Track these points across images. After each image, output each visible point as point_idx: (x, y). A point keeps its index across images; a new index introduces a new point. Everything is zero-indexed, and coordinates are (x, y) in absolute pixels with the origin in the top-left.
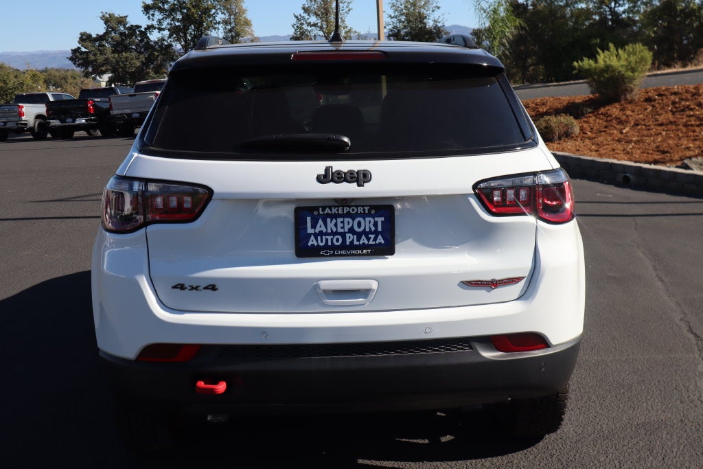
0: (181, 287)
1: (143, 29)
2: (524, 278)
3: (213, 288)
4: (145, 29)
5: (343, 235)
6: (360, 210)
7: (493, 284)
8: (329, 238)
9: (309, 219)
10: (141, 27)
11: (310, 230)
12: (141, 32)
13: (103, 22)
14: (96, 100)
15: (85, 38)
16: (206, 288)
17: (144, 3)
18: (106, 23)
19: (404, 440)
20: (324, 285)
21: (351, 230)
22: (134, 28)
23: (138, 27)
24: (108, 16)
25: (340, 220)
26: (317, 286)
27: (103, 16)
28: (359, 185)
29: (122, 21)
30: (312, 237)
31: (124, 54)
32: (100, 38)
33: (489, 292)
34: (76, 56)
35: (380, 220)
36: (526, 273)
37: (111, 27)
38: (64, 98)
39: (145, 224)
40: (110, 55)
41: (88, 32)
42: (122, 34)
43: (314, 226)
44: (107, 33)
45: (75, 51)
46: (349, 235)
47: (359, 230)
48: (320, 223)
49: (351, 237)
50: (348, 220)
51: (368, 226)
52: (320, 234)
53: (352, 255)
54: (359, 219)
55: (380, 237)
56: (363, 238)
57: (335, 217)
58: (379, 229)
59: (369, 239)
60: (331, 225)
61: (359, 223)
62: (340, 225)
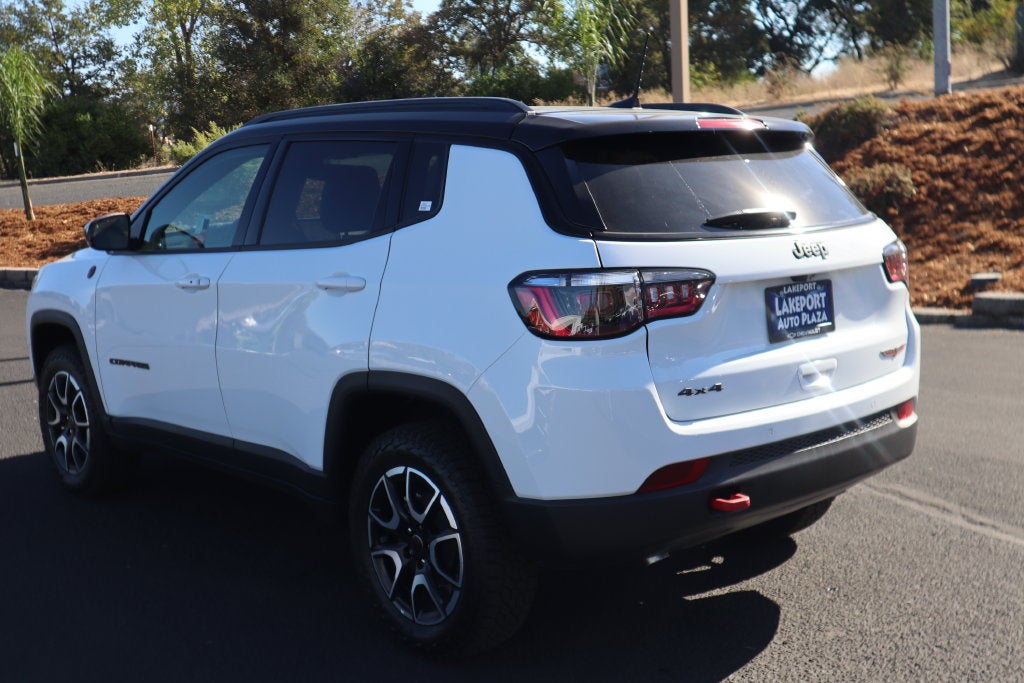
0: (689, 393)
3: (718, 388)
5: (800, 315)
6: (811, 287)
8: (791, 319)
9: (777, 300)
11: (779, 313)
16: (711, 389)
19: (685, 572)
20: (805, 369)
21: (805, 310)
25: (797, 298)
26: (799, 371)
30: (780, 320)
39: (647, 320)
43: (780, 308)
46: (804, 314)
47: (810, 308)
48: (785, 303)
49: (805, 316)
50: (802, 298)
51: (816, 303)
52: (785, 316)
53: (809, 335)
54: (809, 296)
55: (824, 314)
56: (813, 316)
57: (793, 295)
58: (824, 306)
59: (816, 316)
60: (791, 305)
61: (810, 300)
62: (797, 304)
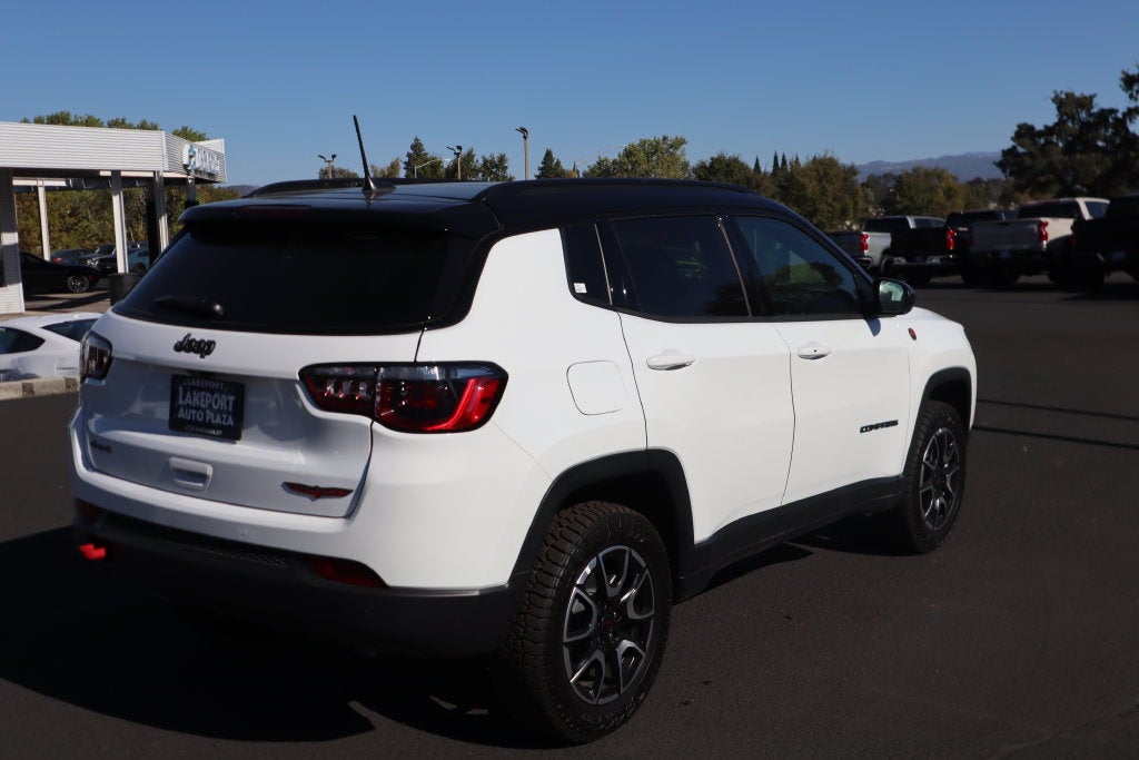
0: (95, 445)
1: (1120, 115)
2: (351, 491)
3: (109, 449)
4: (1124, 114)
5: (204, 410)
6: (216, 385)
7: (317, 493)
8: (194, 412)
9: (181, 389)
10: (1117, 111)
11: (181, 402)
12: (1116, 119)
13: (1054, 106)
14: (961, 229)
15: (1024, 132)
16: (106, 449)
17: (1123, 72)
18: (1059, 108)
20: (174, 461)
21: (210, 407)
22: (1105, 114)
23: (1113, 111)
24: (1063, 96)
25: (203, 393)
26: (169, 463)
27: (1057, 97)
28: (202, 357)
29: (1086, 102)
30: (182, 410)
31: (1078, 156)
32: (1049, 131)
33: (313, 500)
34: (1009, 159)
35: (232, 398)
36: (354, 487)
37: (1066, 113)
38: (934, 226)
40: (1057, 157)
41: (1029, 123)
42: (1084, 124)
43: (184, 398)
44: (1061, 123)
45: (1006, 153)
46: (208, 412)
47: (215, 407)
48: (188, 395)
49: (210, 415)
50: (208, 394)
51: (222, 404)
52: (188, 407)
53: (208, 434)
54: (216, 395)
55: (230, 418)
56: (218, 417)
57: (199, 389)
58: (230, 409)
59: (222, 419)
60: (196, 399)
61: (216, 399)
62: (202, 400)
